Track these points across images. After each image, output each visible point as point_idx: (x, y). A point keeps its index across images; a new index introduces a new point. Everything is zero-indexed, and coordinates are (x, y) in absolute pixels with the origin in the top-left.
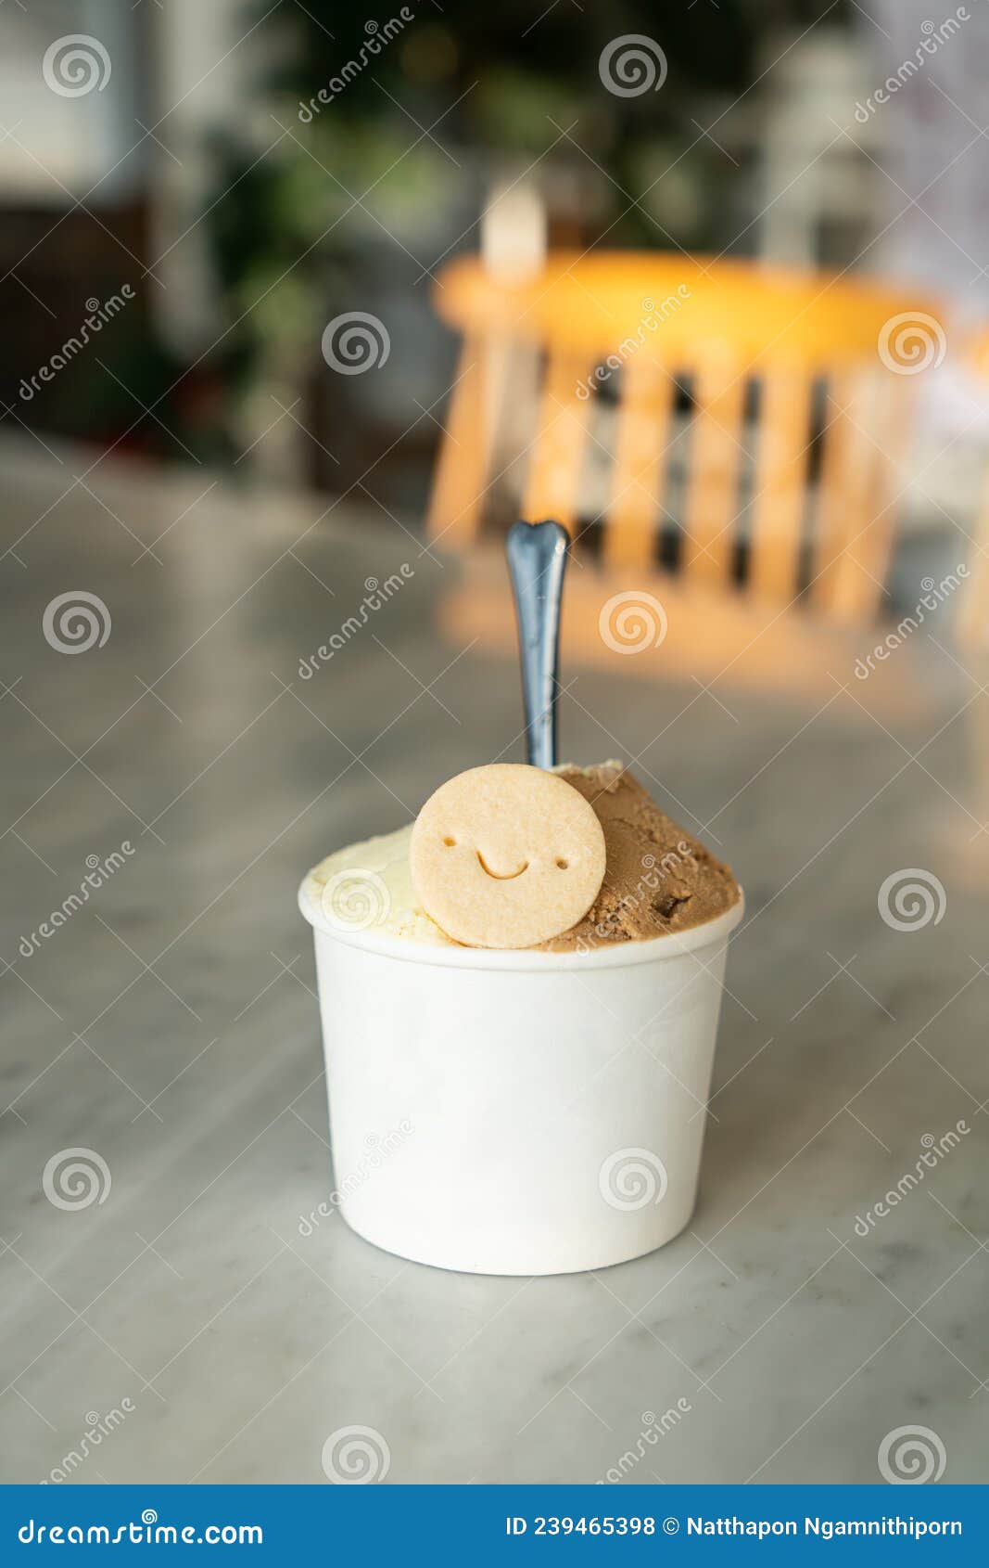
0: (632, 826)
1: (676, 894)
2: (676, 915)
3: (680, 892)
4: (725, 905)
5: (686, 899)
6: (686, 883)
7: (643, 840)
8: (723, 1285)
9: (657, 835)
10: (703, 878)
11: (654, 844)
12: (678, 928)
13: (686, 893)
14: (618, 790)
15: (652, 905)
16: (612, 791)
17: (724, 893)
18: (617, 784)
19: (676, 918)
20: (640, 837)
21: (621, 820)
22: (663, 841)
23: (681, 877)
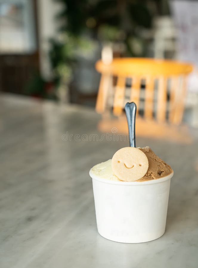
0: (152, 158)
1: (161, 171)
4: (170, 172)
5: (163, 172)
9: (157, 160)
10: (166, 167)
12: (162, 177)
13: (163, 170)
14: (149, 152)
15: (157, 173)
17: (170, 171)
19: (162, 175)
20: (154, 160)
21: (150, 157)
23: (162, 168)
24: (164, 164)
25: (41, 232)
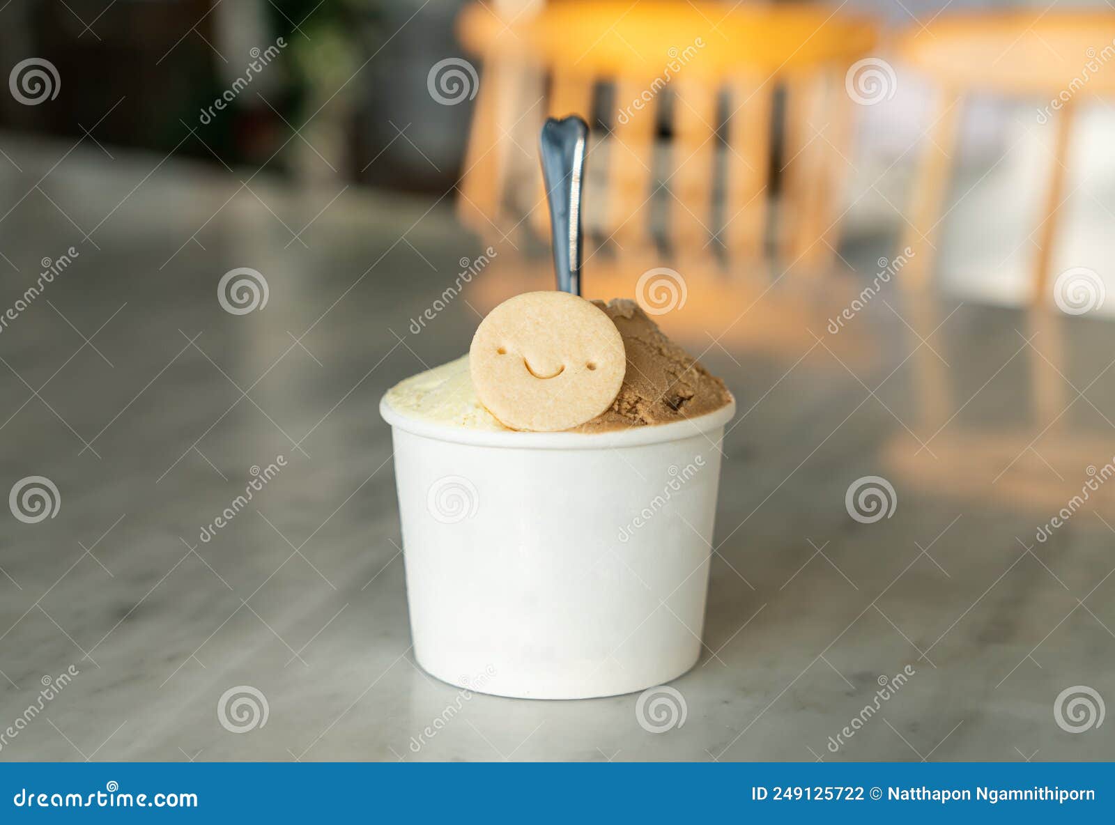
0: (645, 343)
1: (682, 394)
2: (682, 408)
3: (684, 391)
4: (720, 403)
5: (690, 398)
6: (689, 386)
7: (654, 353)
8: (726, 702)
9: (665, 351)
10: (702, 383)
11: (662, 357)
12: (682, 418)
13: (689, 393)
14: (633, 317)
15: (663, 399)
16: (629, 316)
17: (719, 396)
18: (632, 312)
19: (681, 411)
20: (651, 352)
21: (637, 339)
22: (669, 355)
23: (685, 382)
24: (698, 370)
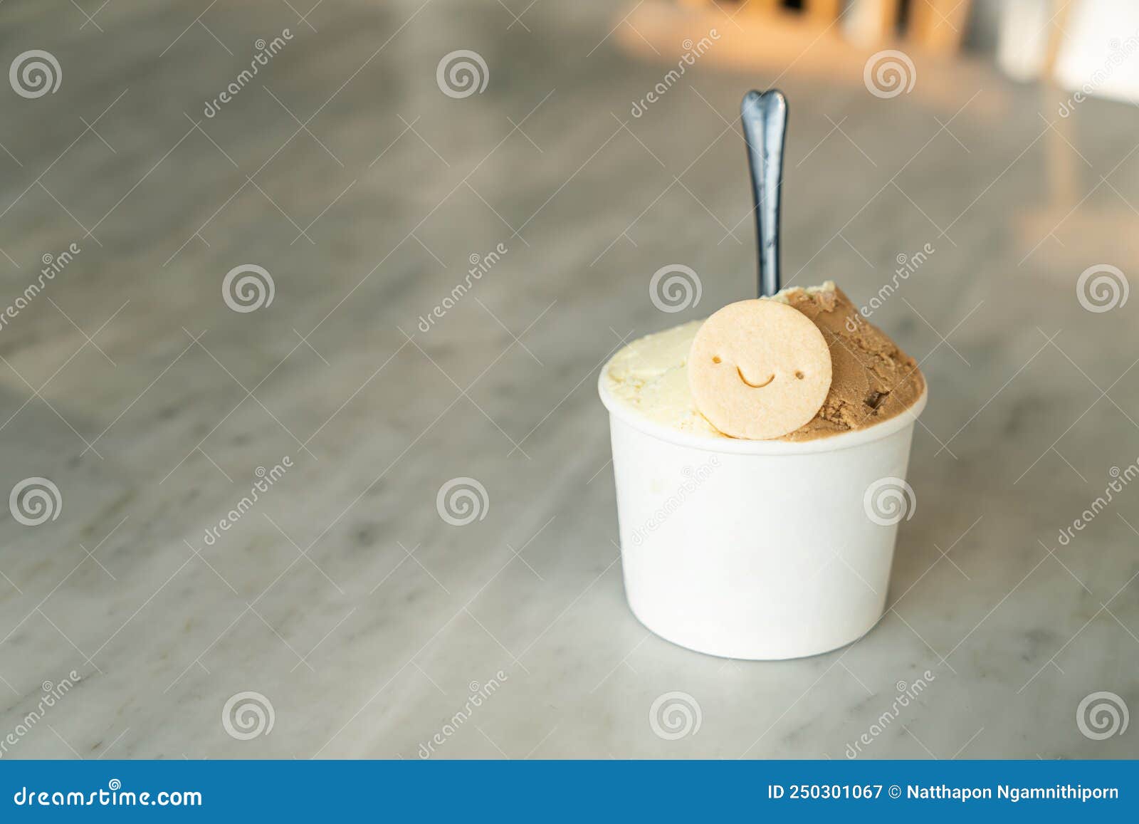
0: (846, 338)
1: (881, 390)
2: (882, 408)
3: (883, 387)
4: (915, 395)
5: (887, 393)
6: (886, 380)
7: (855, 349)
9: (864, 343)
10: (898, 374)
11: (862, 350)
12: (884, 418)
13: (887, 389)
14: (835, 310)
15: (864, 401)
16: (830, 310)
17: (913, 385)
18: (834, 305)
19: (881, 410)
20: (852, 346)
21: (838, 334)
22: (868, 346)
23: (884, 376)
24: (891, 356)
25: (411, 598)
